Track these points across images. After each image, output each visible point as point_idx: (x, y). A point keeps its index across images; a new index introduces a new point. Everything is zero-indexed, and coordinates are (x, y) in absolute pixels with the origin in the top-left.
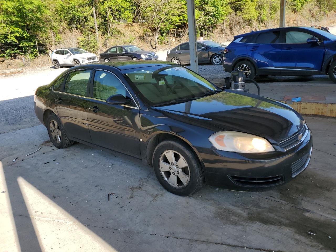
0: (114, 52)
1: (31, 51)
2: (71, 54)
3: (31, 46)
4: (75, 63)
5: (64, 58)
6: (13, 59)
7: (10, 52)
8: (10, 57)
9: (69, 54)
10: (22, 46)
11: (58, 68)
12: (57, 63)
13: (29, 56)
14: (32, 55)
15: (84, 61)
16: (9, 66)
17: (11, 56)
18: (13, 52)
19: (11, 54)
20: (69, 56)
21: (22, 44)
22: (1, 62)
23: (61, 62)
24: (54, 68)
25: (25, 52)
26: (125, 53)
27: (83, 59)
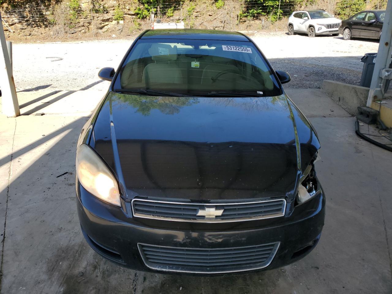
0: (361, 19)
1: (275, 12)
2: (308, 18)
3: (276, 6)
4: (310, 30)
5: (300, 23)
6: (254, 20)
7: (253, 11)
8: (252, 17)
9: (306, 18)
10: (267, 5)
11: (291, 35)
12: (291, 28)
13: (271, 17)
14: (274, 17)
15: (321, 29)
16: (249, 27)
17: (254, 16)
18: (255, 11)
19: (254, 14)
20: (306, 20)
21: (268, 3)
22: (243, 23)
23: (296, 28)
24: (288, 34)
25: (268, 13)
26: (375, 22)
27: (320, 26)
